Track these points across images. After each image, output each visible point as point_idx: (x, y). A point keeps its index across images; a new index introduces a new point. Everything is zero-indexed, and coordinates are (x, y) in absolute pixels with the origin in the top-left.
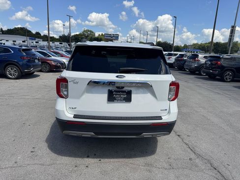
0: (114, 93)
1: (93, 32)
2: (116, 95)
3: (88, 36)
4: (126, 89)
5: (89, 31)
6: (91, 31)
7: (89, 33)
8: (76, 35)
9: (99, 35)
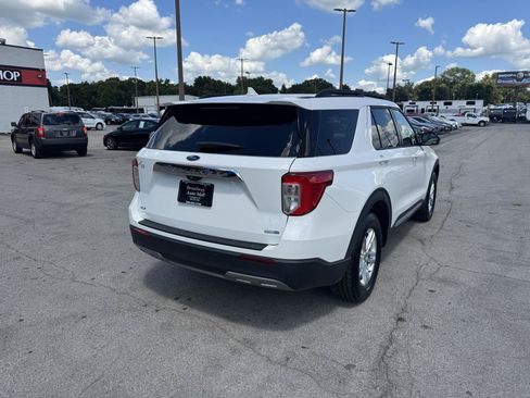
0: (188, 188)
1: (469, 73)
2: (191, 191)
3: (454, 82)
4: (206, 181)
5: (458, 70)
6: (463, 71)
7: (458, 75)
8: (427, 82)
9: (487, 76)
